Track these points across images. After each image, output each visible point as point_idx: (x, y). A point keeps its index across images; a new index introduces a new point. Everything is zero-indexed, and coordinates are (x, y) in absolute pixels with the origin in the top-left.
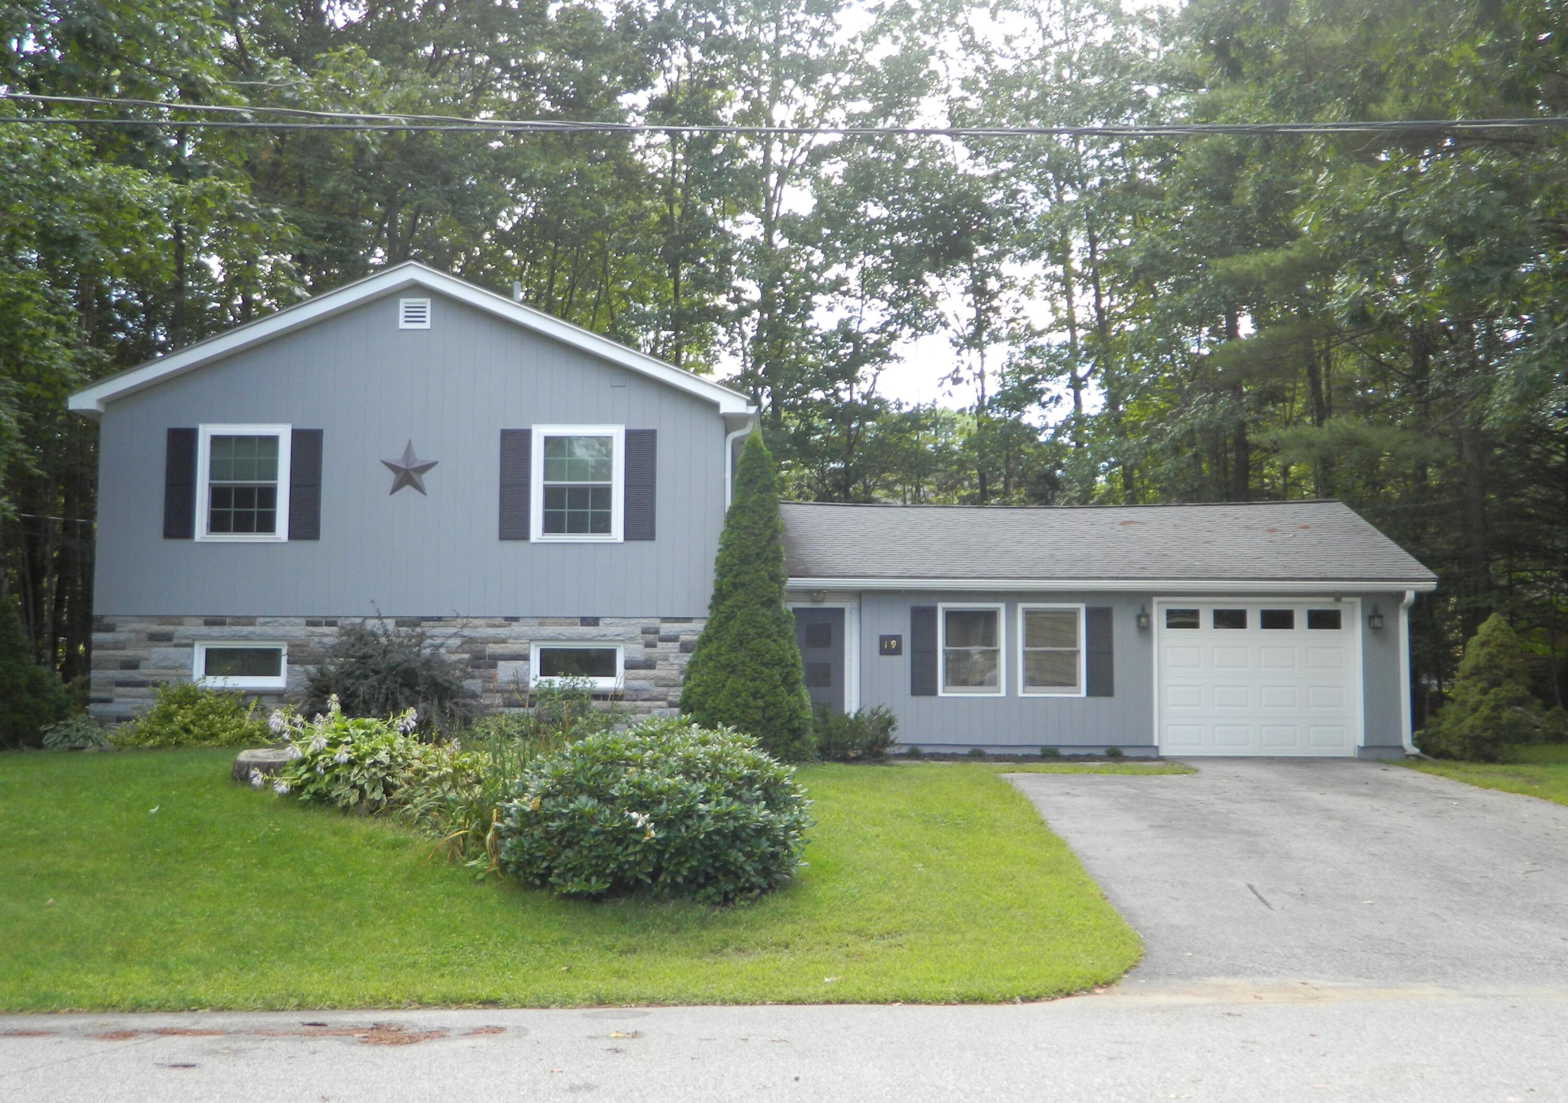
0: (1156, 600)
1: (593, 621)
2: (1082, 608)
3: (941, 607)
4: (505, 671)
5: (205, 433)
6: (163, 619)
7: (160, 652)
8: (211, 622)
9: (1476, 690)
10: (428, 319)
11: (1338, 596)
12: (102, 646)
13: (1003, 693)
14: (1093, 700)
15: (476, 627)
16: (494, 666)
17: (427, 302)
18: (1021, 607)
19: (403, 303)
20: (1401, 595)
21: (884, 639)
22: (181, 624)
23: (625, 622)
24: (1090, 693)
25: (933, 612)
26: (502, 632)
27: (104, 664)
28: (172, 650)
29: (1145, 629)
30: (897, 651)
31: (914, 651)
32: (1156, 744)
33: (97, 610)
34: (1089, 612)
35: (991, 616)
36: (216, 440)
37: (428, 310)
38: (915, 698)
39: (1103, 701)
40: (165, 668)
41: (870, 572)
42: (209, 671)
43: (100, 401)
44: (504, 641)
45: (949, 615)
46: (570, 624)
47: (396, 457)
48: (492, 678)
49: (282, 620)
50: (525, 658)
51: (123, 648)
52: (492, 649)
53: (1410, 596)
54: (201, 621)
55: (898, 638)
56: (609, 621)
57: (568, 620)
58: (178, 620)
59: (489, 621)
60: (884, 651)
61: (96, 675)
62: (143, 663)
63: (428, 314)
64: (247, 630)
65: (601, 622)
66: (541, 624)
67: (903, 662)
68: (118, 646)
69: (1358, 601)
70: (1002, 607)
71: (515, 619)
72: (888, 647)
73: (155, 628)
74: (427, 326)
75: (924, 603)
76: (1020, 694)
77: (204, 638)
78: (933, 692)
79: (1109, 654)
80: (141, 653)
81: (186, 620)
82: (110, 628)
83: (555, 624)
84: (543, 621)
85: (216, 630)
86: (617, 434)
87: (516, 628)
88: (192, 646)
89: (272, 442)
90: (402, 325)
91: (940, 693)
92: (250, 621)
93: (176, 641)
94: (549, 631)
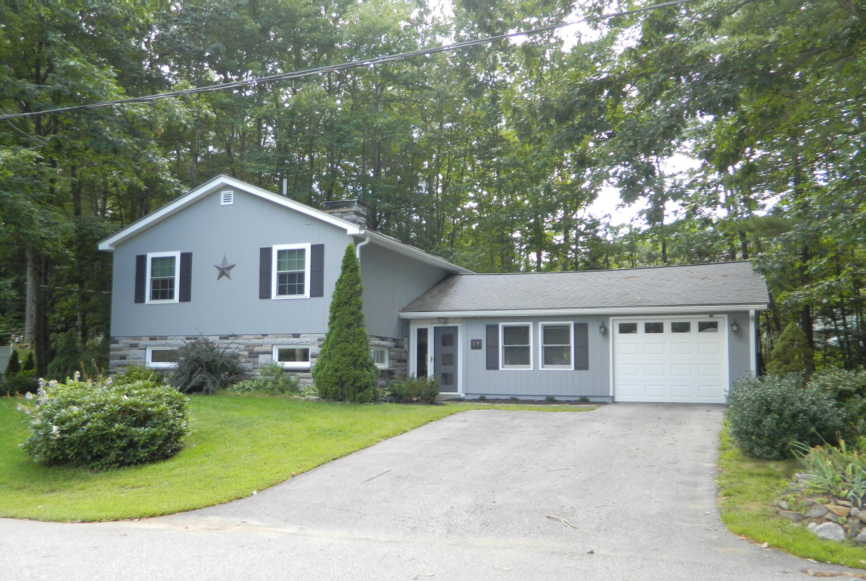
0: (611, 318)
1: (297, 336)
2: (572, 324)
3: (501, 325)
4: (262, 359)
5: (150, 256)
6: (135, 338)
7: (134, 352)
8: (152, 339)
10: (232, 200)
11: (711, 314)
12: (114, 350)
13: (532, 369)
14: (578, 372)
15: (250, 339)
16: (257, 357)
17: (232, 192)
18: (540, 324)
19: (223, 193)
20: (747, 312)
21: (473, 341)
22: (141, 340)
23: (311, 336)
24: (576, 368)
25: (497, 326)
26: (261, 341)
27: (115, 357)
28: (138, 351)
29: (605, 334)
30: (479, 347)
31: (487, 347)
32: (611, 395)
33: (112, 335)
34: (575, 325)
35: (527, 328)
36: (154, 260)
37: (232, 196)
38: (488, 371)
39: (583, 372)
40: (135, 359)
41: (464, 308)
42: (153, 360)
43: (110, 245)
44: (261, 345)
45: (506, 329)
46: (288, 337)
47: (219, 263)
48: (257, 363)
49: (177, 337)
50: (271, 353)
51: (121, 351)
52: (257, 349)
53: (752, 313)
54: (148, 338)
55: (480, 341)
56: (304, 335)
57: (287, 335)
58: (140, 338)
59: (256, 336)
60: (473, 348)
61: (112, 362)
62: (128, 357)
63: (232, 198)
64: (164, 342)
65: (301, 336)
66: (277, 337)
67: (482, 354)
68: (119, 349)
69: (726, 316)
70: (531, 324)
71: (266, 335)
72: (476, 345)
73: (132, 342)
74: (231, 203)
75: (493, 323)
76: (540, 368)
77: (150, 346)
78: (497, 368)
79: (586, 347)
80: (127, 352)
81: (143, 338)
82: (116, 342)
83: (282, 337)
84: (277, 336)
85: (153, 342)
86: (307, 247)
87: (266, 339)
88: (145, 349)
89: (173, 259)
90: (222, 203)
91: (501, 368)
92: (165, 338)
93: (139, 347)
94: (279, 340)
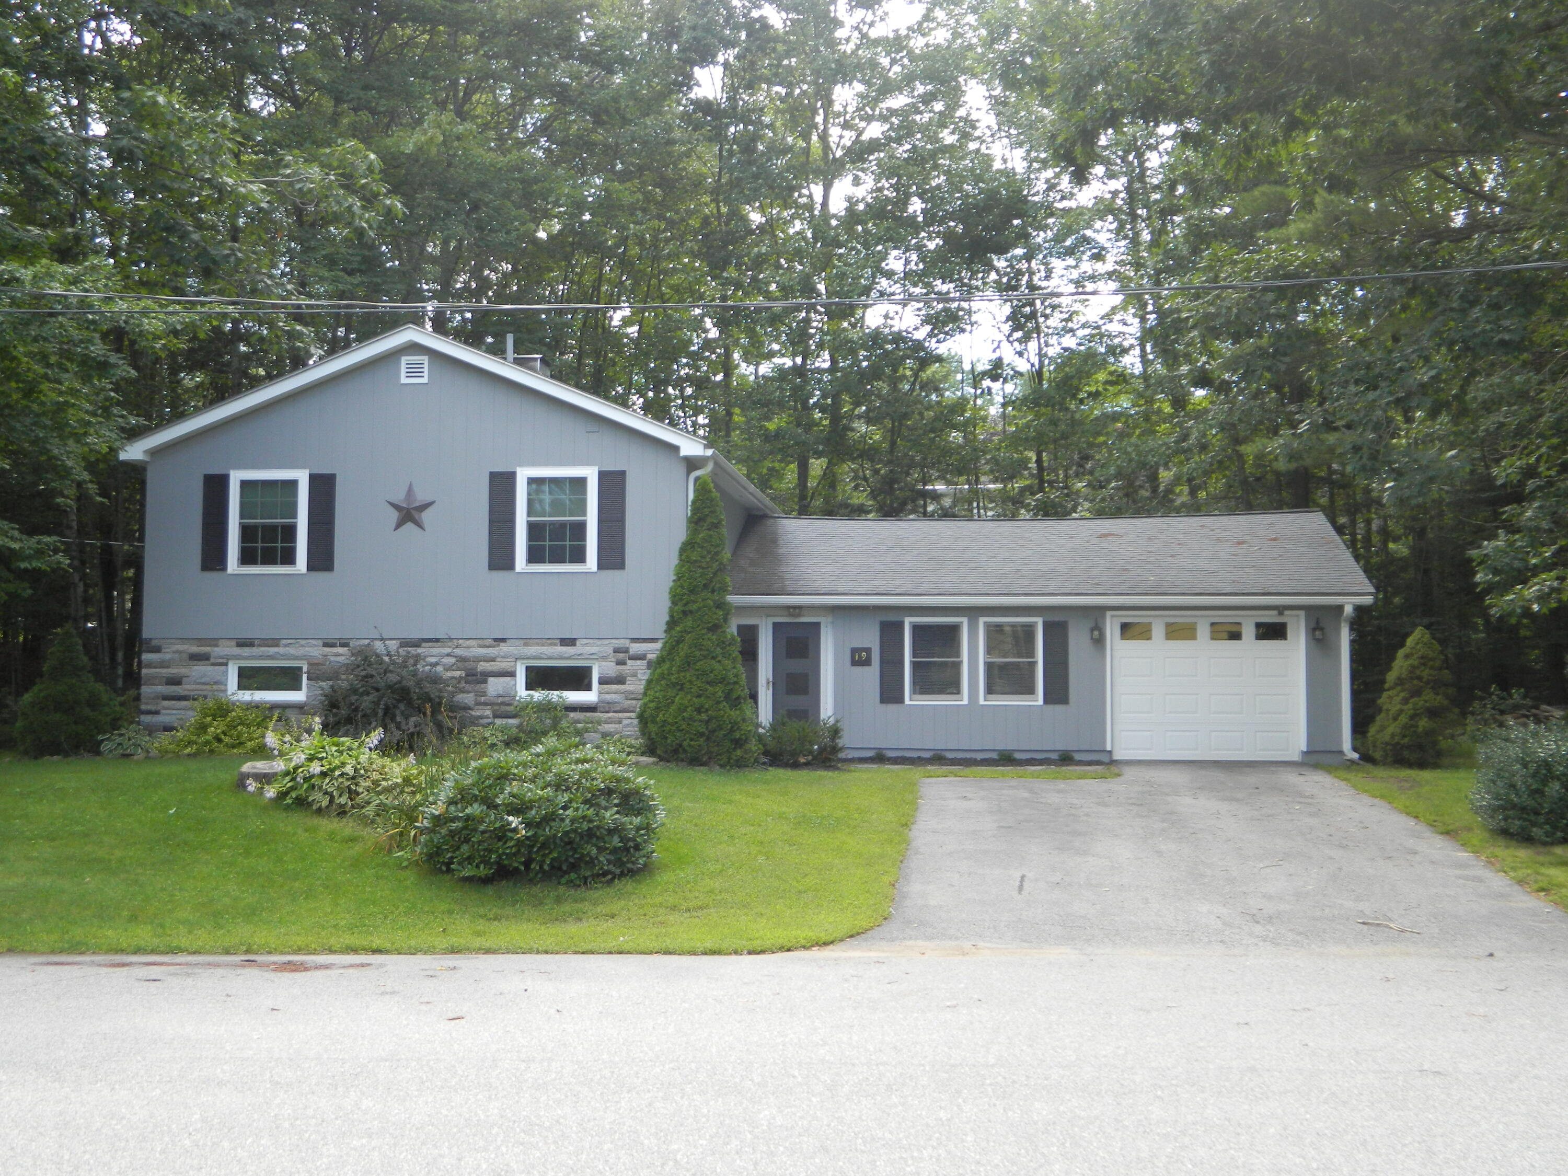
0: (1109, 614)
1: (571, 642)
2: (1039, 622)
3: (908, 622)
4: (495, 686)
5: (236, 477)
6: (201, 641)
7: (199, 670)
8: (242, 644)
9: (1398, 699)
10: (426, 374)
11: (1281, 609)
12: (150, 665)
13: (965, 702)
14: (1050, 708)
15: (468, 647)
16: (485, 682)
17: (425, 359)
18: (982, 620)
19: (404, 360)
20: (1340, 608)
21: (854, 651)
22: (216, 646)
23: (599, 642)
24: (1046, 701)
25: (901, 625)
26: (492, 652)
27: (152, 681)
28: (210, 668)
29: (1099, 641)
30: (867, 662)
31: (882, 662)
32: (1109, 748)
33: (146, 634)
34: (1046, 625)
35: (954, 630)
36: (245, 485)
37: (426, 366)
38: (884, 706)
39: (1059, 708)
40: (204, 684)
41: (841, 590)
42: (241, 687)
43: (146, 452)
44: (493, 660)
45: (916, 628)
46: (551, 645)
47: (399, 497)
48: (484, 694)
49: (303, 642)
50: (512, 674)
51: (168, 667)
52: (483, 666)
53: (1348, 610)
54: (234, 643)
55: (868, 650)
56: (585, 641)
57: (550, 641)
58: (214, 642)
59: (480, 642)
60: (854, 663)
61: (145, 690)
62: (184, 680)
63: (426, 370)
64: (272, 650)
65: (578, 643)
66: (526, 645)
67: (871, 674)
68: (163, 664)
69: (1302, 613)
70: (964, 621)
71: (503, 640)
72: (859, 658)
73: (195, 649)
74: (425, 380)
75: (891, 617)
76: (982, 702)
77: (237, 657)
78: (900, 700)
79: (1064, 664)
80: (183, 671)
81: (220, 642)
82: (157, 650)
83: (538, 645)
84: (527, 642)
85: (246, 651)
86: (591, 474)
87: (504, 648)
88: (226, 664)
89: (293, 484)
90: (404, 380)
91: (907, 701)
92: (275, 643)
93: (212, 660)
94: (533, 650)
